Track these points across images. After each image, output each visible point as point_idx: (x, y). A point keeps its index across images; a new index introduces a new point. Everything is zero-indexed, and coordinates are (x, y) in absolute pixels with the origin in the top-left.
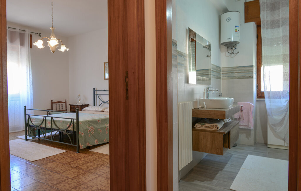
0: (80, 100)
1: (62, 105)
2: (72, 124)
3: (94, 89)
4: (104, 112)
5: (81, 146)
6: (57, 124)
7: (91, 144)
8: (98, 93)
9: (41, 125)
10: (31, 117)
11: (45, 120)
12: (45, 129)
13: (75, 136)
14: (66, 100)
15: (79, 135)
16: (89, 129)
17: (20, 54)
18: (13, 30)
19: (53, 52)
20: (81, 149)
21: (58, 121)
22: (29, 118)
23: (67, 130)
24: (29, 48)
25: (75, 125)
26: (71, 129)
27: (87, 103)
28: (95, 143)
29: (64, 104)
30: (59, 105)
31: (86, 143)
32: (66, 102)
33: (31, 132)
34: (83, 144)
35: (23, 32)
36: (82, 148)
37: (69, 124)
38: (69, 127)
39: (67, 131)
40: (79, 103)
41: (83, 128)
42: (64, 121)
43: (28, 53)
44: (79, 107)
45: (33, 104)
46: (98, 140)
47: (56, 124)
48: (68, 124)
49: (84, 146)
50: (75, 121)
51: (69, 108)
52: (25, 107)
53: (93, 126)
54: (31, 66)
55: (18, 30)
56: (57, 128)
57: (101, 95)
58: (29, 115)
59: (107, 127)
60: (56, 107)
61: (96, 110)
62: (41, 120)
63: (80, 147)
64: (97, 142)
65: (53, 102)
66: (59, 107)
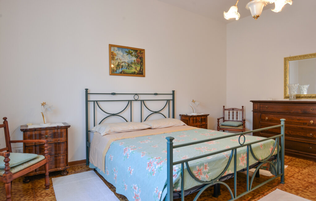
3: (87, 90)
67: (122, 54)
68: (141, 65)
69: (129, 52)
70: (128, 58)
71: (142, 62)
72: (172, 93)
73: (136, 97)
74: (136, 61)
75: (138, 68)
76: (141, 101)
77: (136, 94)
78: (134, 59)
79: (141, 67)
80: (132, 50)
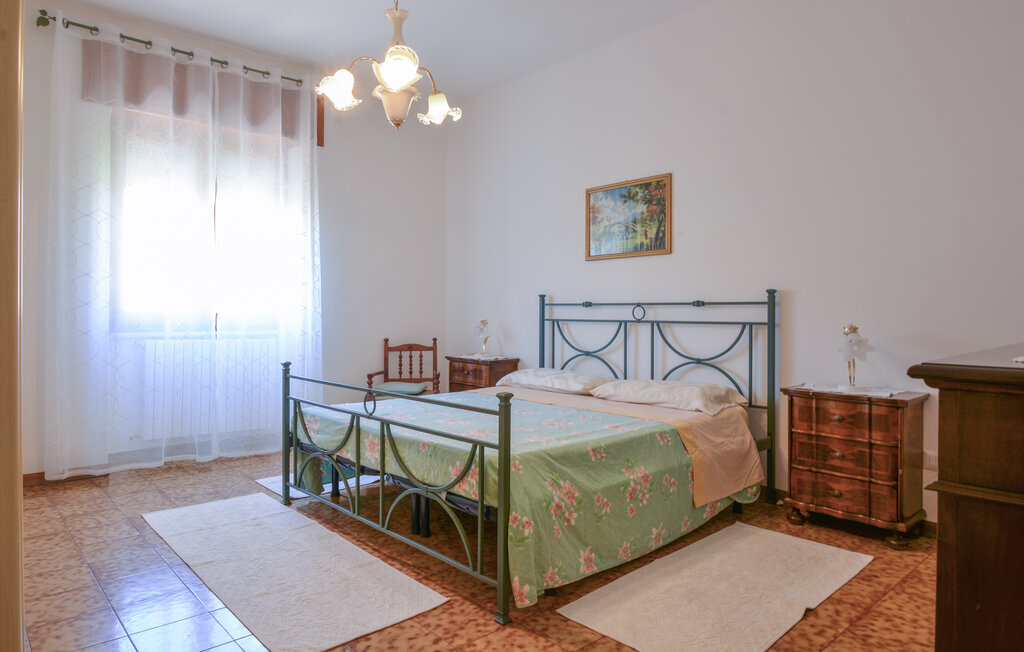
0: (486, 341)
1: (421, 356)
2: (475, 468)
3: (542, 297)
4: (590, 395)
5: (521, 594)
6: (405, 454)
7: (565, 577)
8: (559, 313)
9: (340, 448)
10: (305, 408)
11: (354, 429)
12: (355, 469)
13: (491, 528)
14: (435, 340)
15: (510, 533)
16: (556, 499)
17: (282, 166)
18: (260, 79)
19: (398, 125)
20: (519, 605)
21: (412, 443)
22: (299, 414)
23: (451, 490)
24: (312, 144)
25: (493, 476)
26: (469, 489)
27: (511, 355)
28: (582, 570)
29: (428, 356)
30: (411, 357)
31: (542, 570)
32: (434, 349)
33: (307, 470)
34: (530, 582)
35: (293, 86)
36: (527, 603)
37: (460, 465)
38: (461, 478)
39: (450, 497)
40: (485, 353)
41: (527, 492)
42: (435, 448)
43: (309, 164)
44: (484, 368)
45: (321, 352)
46: (592, 551)
47: (402, 455)
48: (454, 465)
49: (535, 590)
50: (492, 455)
51: (444, 369)
52: (287, 365)
53: (573, 481)
54: (317, 211)
55: (275, 79)
56: (404, 476)
57: (572, 326)
58: (297, 403)
59: (632, 484)
60: (401, 365)
61: (557, 385)
62: (343, 429)
63: (516, 594)
64: (588, 560)
65: (390, 345)
66: (411, 365)
67: (612, 203)
68: (660, 222)
69: (629, 193)
70: (627, 210)
71: (663, 212)
72: (766, 300)
73: (639, 313)
74: (646, 214)
75: (652, 233)
76: (652, 323)
77: (639, 305)
78: (642, 208)
79: (659, 227)
80: (636, 186)
